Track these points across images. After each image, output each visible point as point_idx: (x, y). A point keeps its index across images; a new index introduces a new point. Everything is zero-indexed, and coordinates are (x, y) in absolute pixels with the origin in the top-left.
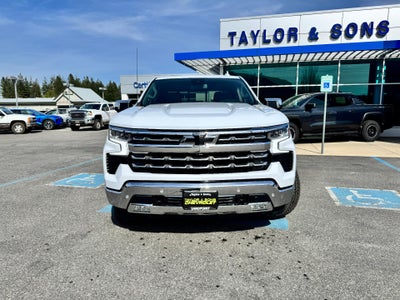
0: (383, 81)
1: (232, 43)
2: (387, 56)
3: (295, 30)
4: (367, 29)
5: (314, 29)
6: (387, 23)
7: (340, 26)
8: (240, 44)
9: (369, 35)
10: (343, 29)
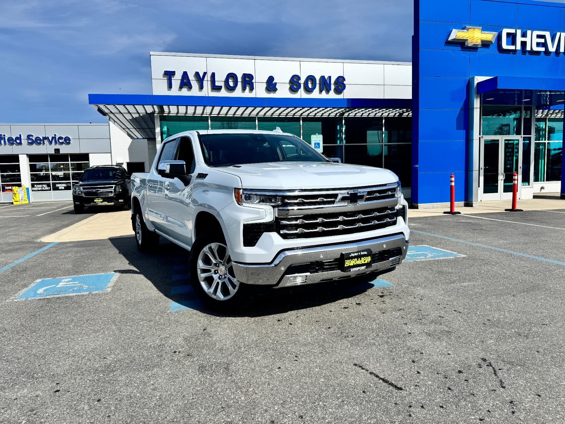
0: (344, 141)
1: (170, 86)
2: (346, 115)
3: (251, 77)
4: (325, 84)
5: (271, 79)
6: (344, 79)
7: (299, 78)
8: (181, 88)
9: (328, 91)
10: (302, 81)
